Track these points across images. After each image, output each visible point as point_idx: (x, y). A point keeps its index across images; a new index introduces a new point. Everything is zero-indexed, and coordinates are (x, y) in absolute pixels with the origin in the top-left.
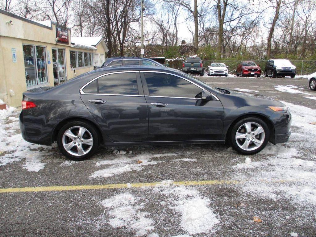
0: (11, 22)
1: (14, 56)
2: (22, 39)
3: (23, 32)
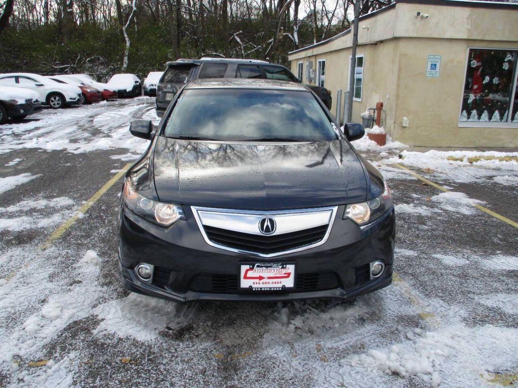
0: (419, 14)
1: (434, 66)
2: (467, 40)
3: (469, 27)
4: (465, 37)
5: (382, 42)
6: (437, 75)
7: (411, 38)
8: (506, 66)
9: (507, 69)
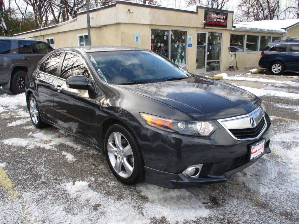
0: (129, 10)
1: (137, 39)
2: (150, 25)
3: (150, 18)
4: (149, 23)
5: (105, 26)
6: (139, 44)
7: (125, 23)
8: (165, 38)
9: (166, 39)
